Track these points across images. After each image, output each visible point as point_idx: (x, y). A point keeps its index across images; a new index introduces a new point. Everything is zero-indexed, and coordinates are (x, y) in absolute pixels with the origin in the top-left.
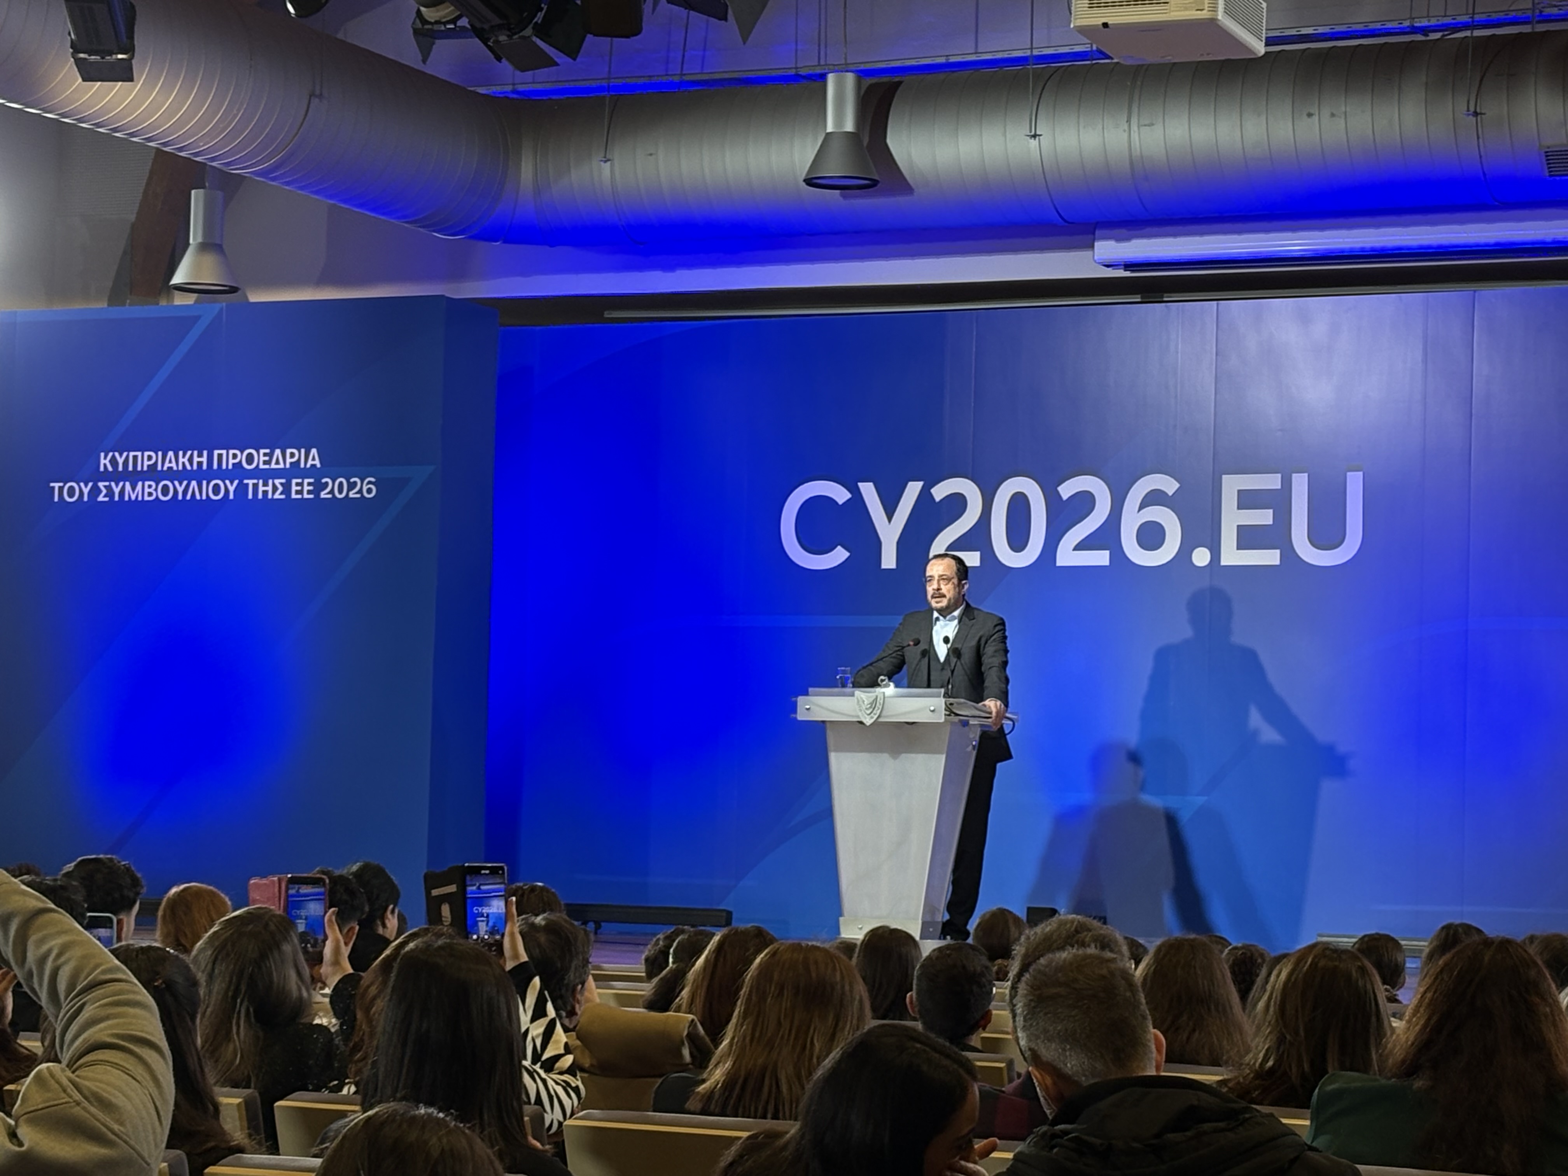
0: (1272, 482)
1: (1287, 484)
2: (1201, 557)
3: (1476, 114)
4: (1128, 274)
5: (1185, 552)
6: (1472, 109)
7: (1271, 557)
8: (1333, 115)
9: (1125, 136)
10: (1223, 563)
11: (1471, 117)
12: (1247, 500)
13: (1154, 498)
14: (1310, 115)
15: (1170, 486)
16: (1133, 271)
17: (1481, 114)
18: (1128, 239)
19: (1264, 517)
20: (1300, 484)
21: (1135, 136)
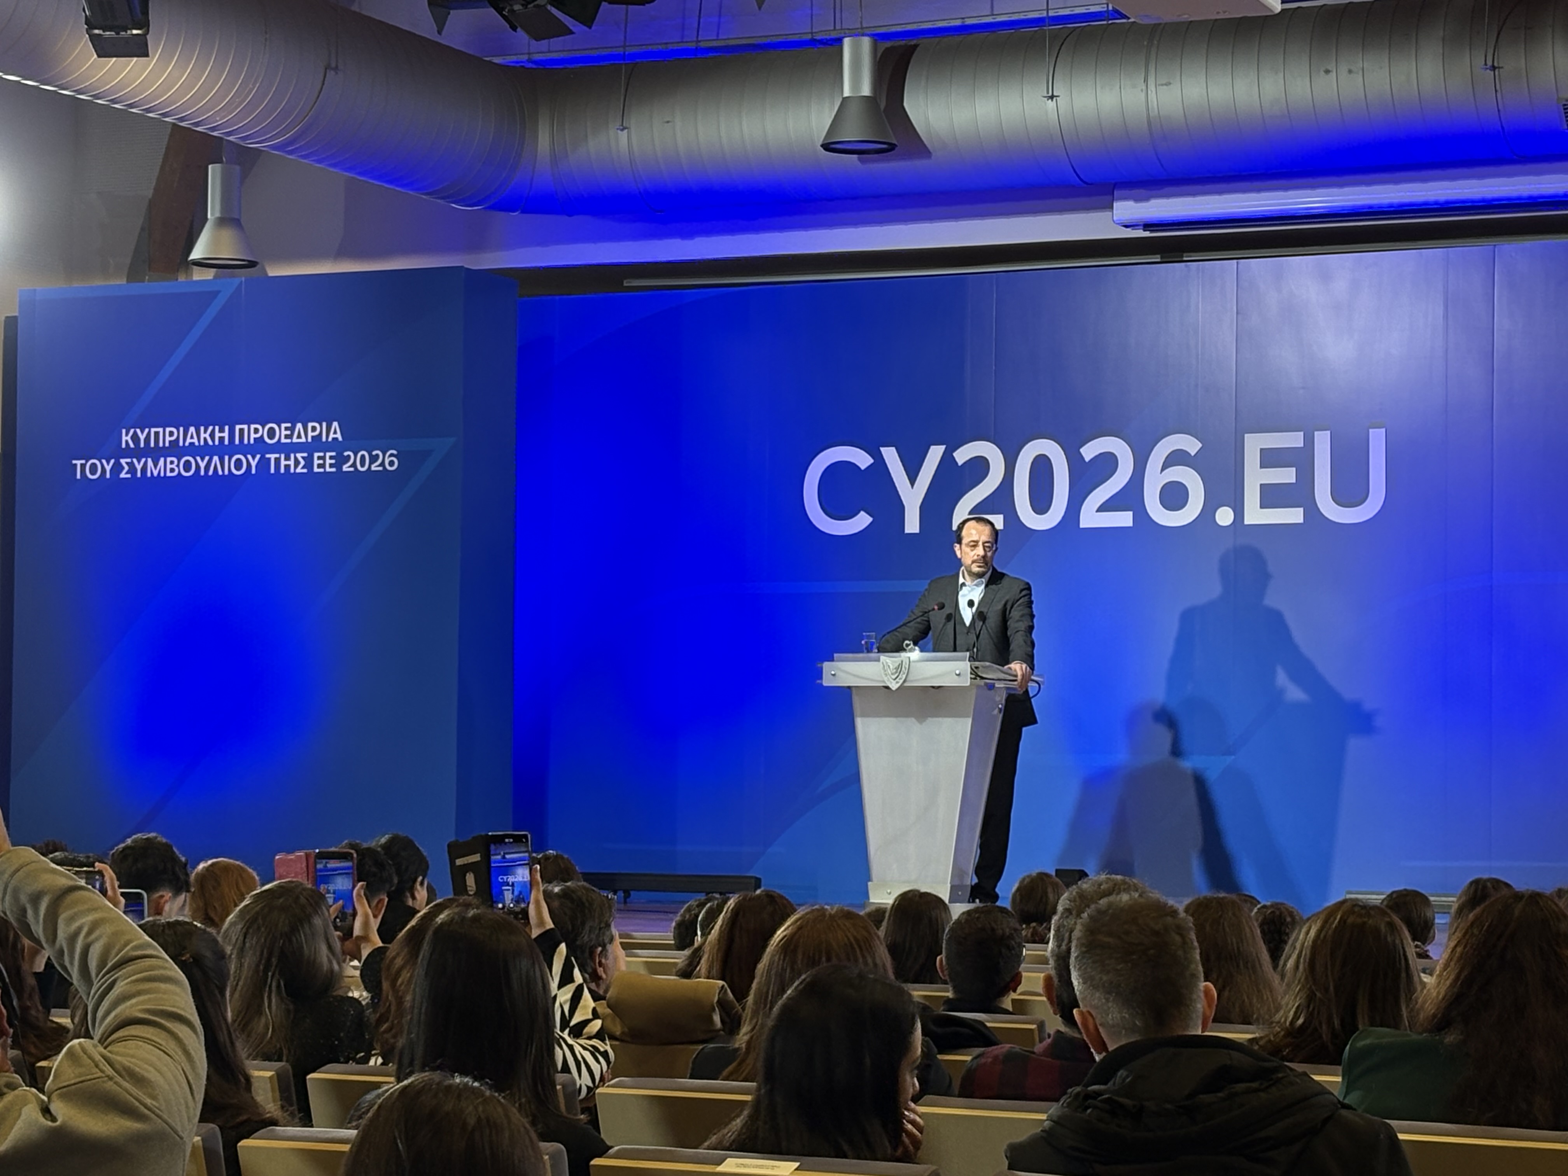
0: (1294, 440)
1: (1309, 441)
2: (1224, 516)
3: (1493, 68)
4: (1147, 234)
5: (1209, 511)
6: (1490, 63)
7: (1294, 516)
8: (1350, 71)
9: (1143, 95)
10: (1247, 521)
11: (1489, 71)
12: (1269, 459)
13: (1176, 458)
14: (1327, 72)
15: (1192, 445)
16: (1152, 231)
17: (1499, 67)
18: (1147, 199)
19: (1287, 476)
20: (1322, 444)
21: (1152, 96)
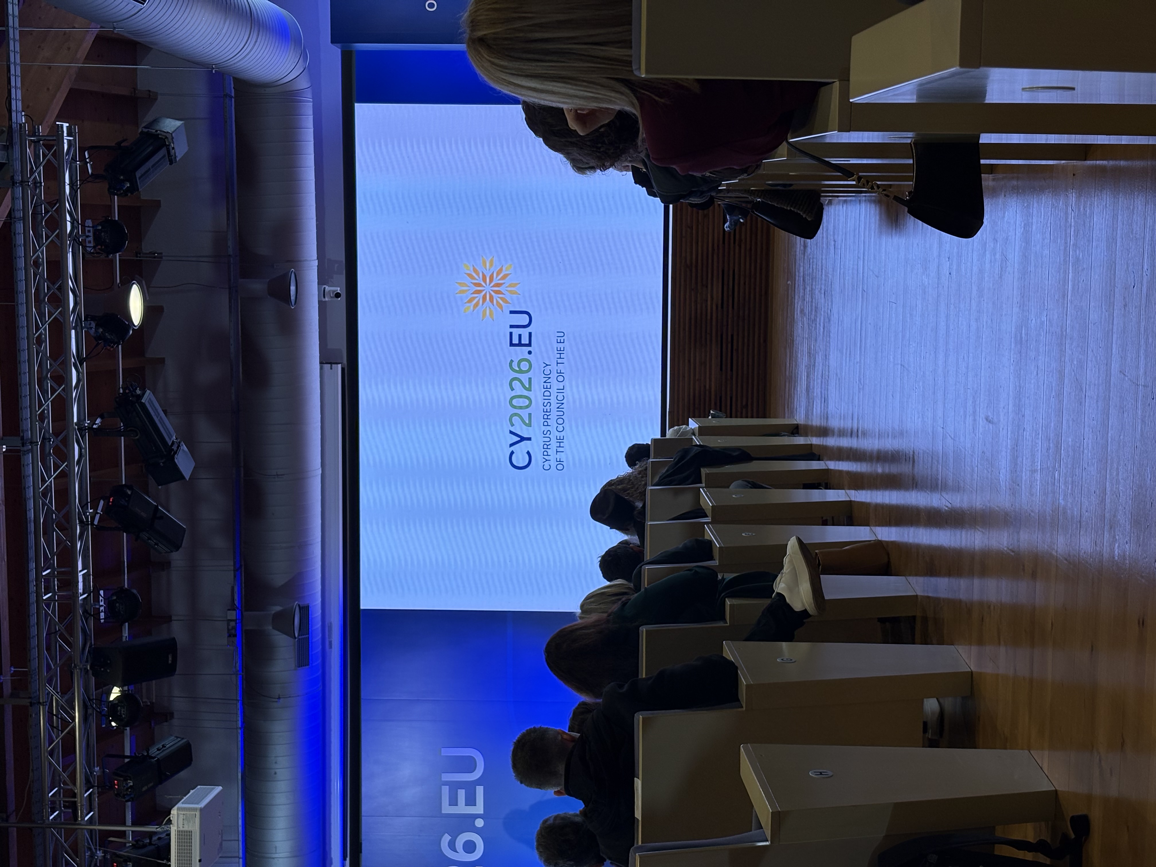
0: (445, 790)
1: (446, 783)
2: (480, 823)
3: (279, 698)
4: (348, 859)
5: (477, 831)
6: (277, 700)
7: (480, 791)
8: (276, 763)
9: (281, 860)
10: (482, 812)
11: (280, 701)
12: (454, 802)
13: (452, 846)
14: (275, 773)
15: (447, 838)
16: (347, 856)
17: (279, 696)
18: (331, 859)
19: (462, 794)
20: (447, 777)
21: (281, 855)
